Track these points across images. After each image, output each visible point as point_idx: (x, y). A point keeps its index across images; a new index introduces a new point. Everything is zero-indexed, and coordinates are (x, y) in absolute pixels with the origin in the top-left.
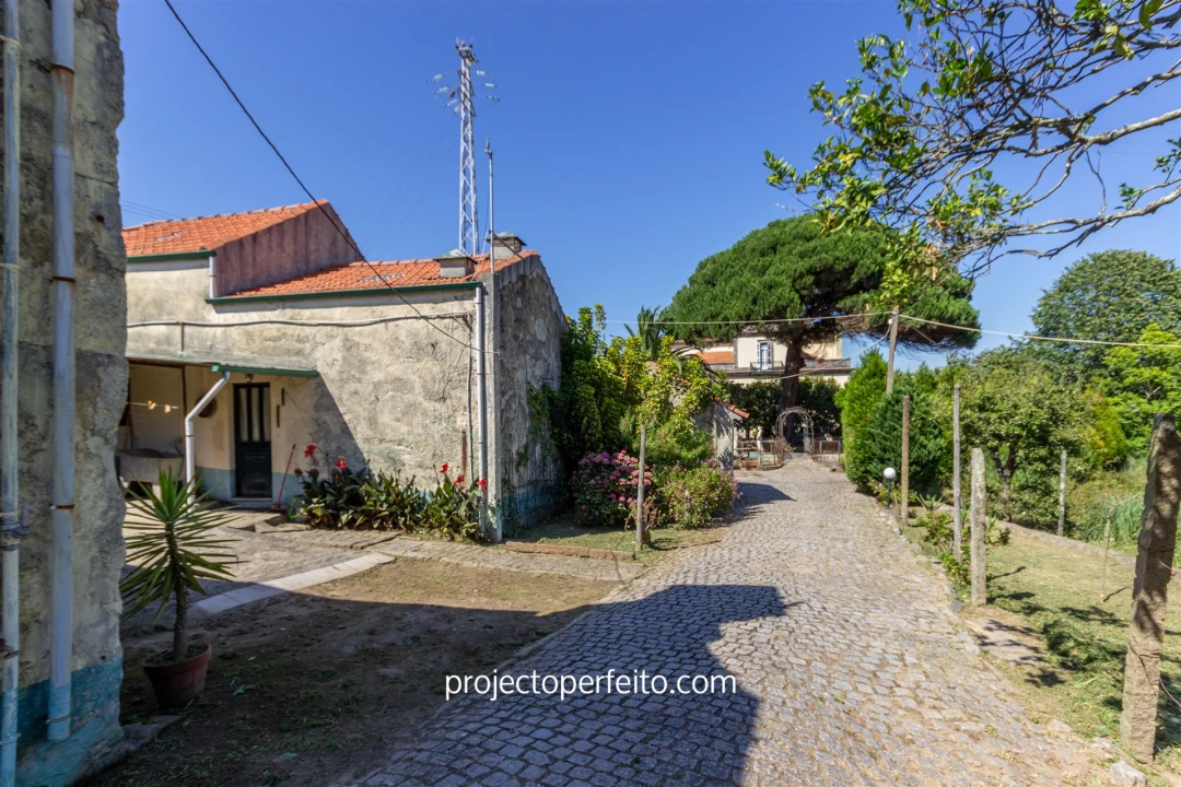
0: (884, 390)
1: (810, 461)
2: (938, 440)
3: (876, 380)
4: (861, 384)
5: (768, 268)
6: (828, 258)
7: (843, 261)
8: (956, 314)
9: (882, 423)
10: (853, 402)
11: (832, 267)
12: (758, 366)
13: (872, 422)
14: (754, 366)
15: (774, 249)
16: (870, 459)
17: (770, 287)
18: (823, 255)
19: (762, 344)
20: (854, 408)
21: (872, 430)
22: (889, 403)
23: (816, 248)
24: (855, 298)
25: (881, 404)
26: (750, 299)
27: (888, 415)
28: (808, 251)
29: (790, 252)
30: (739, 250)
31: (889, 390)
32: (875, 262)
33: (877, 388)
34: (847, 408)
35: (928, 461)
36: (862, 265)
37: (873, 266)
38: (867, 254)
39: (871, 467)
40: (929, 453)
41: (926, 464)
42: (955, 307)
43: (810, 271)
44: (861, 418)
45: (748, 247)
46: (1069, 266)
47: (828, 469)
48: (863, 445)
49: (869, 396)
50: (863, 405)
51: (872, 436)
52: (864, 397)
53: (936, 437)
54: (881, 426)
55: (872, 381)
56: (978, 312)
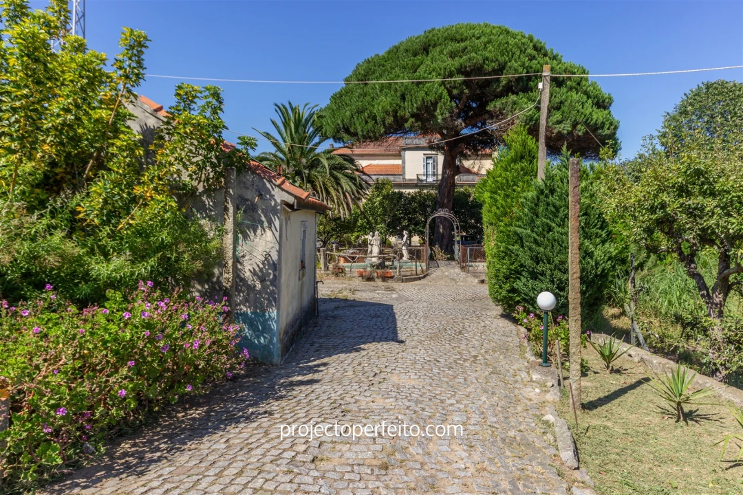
0: (536, 176)
1: (458, 270)
2: (607, 245)
3: (524, 164)
4: (506, 170)
5: (419, 66)
6: (478, 58)
7: (492, 61)
8: (600, 122)
9: (533, 221)
10: (495, 193)
11: (482, 67)
12: (424, 178)
13: (519, 219)
14: (420, 177)
15: (426, 50)
16: (517, 274)
17: (418, 84)
18: (473, 54)
19: (427, 158)
20: (496, 201)
21: (519, 230)
22: (542, 192)
23: (466, 48)
24: (504, 100)
25: (531, 194)
26: (398, 94)
27: (541, 209)
28: (458, 52)
29: (441, 52)
30: (394, 52)
31: (541, 175)
32: (523, 65)
33: (525, 174)
34: (488, 200)
35: (596, 276)
36: (510, 68)
37: (521, 70)
38: (515, 56)
39: (519, 285)
40: (597, 263)
41: (593, 281)
42: (598, 115)
43: (461, 71)
44: (505, 214)
45: (402, 48)
46: (688, 92)
47: (476, 281)
48: (507, 253)
49: (515, 184)
50: (507, 196)
51: (520, 239)
52: (509, 186)
53: (603, 242)
54: (531, 225)
55: (518, 166)
56: (618, 122)
